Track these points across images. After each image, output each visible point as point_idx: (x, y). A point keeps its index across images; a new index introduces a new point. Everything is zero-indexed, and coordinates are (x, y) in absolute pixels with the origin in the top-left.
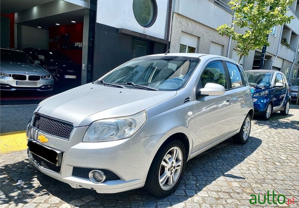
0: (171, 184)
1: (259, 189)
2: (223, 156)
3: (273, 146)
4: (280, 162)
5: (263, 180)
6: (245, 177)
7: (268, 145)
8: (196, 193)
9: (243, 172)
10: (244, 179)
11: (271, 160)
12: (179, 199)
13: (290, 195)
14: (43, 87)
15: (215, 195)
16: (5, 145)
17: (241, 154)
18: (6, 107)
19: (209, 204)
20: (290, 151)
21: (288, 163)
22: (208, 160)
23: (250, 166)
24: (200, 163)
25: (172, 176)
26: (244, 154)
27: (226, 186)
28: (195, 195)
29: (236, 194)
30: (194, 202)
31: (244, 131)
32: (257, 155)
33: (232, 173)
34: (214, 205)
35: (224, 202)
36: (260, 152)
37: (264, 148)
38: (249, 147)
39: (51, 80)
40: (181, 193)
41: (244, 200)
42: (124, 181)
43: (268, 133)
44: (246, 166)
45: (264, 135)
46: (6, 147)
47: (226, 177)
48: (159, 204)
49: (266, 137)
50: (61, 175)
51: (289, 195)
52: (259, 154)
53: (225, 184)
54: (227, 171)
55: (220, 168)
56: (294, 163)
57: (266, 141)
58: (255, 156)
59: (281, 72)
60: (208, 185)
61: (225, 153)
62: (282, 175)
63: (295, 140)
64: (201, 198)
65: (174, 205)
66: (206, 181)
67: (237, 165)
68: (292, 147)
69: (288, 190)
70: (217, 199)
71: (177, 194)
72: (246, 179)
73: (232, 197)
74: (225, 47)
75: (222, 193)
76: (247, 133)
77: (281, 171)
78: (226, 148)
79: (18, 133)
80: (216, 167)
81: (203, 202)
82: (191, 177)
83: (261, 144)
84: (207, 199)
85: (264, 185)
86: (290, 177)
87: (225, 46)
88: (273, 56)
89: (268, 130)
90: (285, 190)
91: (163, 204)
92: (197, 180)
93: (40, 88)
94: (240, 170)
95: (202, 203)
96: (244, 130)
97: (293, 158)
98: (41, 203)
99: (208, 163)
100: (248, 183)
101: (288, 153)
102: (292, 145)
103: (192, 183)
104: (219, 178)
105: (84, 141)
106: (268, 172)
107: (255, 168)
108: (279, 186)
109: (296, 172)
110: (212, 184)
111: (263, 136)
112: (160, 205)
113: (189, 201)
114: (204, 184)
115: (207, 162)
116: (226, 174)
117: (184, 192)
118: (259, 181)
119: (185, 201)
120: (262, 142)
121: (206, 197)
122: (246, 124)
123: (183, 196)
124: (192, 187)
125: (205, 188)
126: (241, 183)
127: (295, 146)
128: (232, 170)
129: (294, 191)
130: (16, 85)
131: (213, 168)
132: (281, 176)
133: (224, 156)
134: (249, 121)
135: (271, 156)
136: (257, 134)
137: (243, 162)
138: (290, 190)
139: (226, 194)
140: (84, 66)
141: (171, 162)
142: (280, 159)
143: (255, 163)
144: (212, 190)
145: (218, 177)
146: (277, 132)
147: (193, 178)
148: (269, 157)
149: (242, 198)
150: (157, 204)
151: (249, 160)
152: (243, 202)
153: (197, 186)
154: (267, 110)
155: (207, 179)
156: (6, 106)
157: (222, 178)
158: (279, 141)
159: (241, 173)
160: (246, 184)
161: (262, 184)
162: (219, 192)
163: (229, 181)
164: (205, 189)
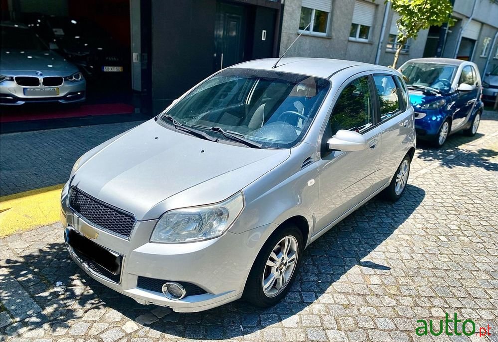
0: (280, 286)
1: (409, 287)
2: (360, 225)
3: (442, 203)
4: (446, 236)
5: (416, 270)
6: (391, 265)
7: (434, 201)
8: (317, 298)
9: (388, 257)
10: (389, 269)
11: (434, 233)
12: (291, 309)
13: (453, 297)
14: (68, 96)
15: (343, 299)
16: (26, 216)
17: (390, 221)
18: (12, 136)
19: (334, 317)
20: (466, 212)
21: (459, 236)
22: (338, 235)
23: (401, 245)
24: (325, 242)
25: (282, 276)
26: (394, 220)
27: (362, 282)
28: (315, 301)
29: (374, 298)
30: (313, 314)
31: (397, 183)
32: (414, 223)
33: (372, 258)
34: (341, 318)
35: (356, 312)
36: (419, 215)
37: (426, 207)
38: (403, 206)
39: (81, 82)
40: (295, 299)
41: (385, 306)
42: (213, 295)
43: (436, 177)
44: (395, 245)
45: (431, 181)
46: (27, 220)
47: (362, 267)
48: (263, 318)
49: (433, 184)
50: (121, 286)
51: (451, 297)
52: (417, 220)
53: (360, 279)
54: (364, 256)
55: (354, 250)
56: (467, 237)
57: (432, 193)
58: (410, 224)
59: (472, 62)
60: (334, 281)
61: (365, 219)
62: (446, 260)
63: (478, 190)
64: (323, 305)
65: (284, 319)
66: (333, 274)
67: (381, 242)
68: (470, 205)
69: (451, 288)
70: (347, 307)
71: (289, 301)
72: (392, 270)
73: (368, 303)
74: (380, 9)
75: (354, 296)
76: (402, 185)
77: (446, 252)
78: (367, 210)
79: (41, 192)
80: (349, 248)
81: (326, 313)
82: (310, 267)
83: (423, 199)
84: (331, 308)
85: (417, 279)
86: (458, 263)
87: (380, 6)
88: (464, 19)
89: (438, 169)
90: (447, 287)
91: (269, 318)
92: (319, 274)
93: (64, 98)
94: (384, 252)
95: (324, 315)
96: (397, 181)
97: (468, 227)
98: (95, 321)
99: (337, 242)
100: (395, 277)
101: (461, 217)
102: (471, 200)
103: (312, 279)
104: (352, 269)
105: (151, 240)
106: (426, 255)
107: (407, 248)
108: (438, 281)
109: (469, 254)
110: (340, 280)
111: (429, 182)
112: (265, 319)
113: (306, 312)
114: (329, 280)
115: (336, 238)
116: (362, 260)
117: (299, 297)
118: (411, 273)
119: (300, 312)
120: (426, 196)
121: (331, 304)
122: (402, 171)
123: (297, 302)
124: (311, 286)
125: (330, 287)
126: (383, 277)
127: (475, 201)
128: (372, 253)
129: (459, 288)
130: (24, 94)
131: (344, 249)
132: (445, 262)
133: (363, 226)
134: (407, 164)
135: (434, 224)
136: (419, 180)
137: (390, 237)
138: (454, 287)
139: (360, 298)
140: (135, 56)
141: (281, 258)
142: (447, 230)
143: (409, 238)
144: (339, 290)
145: (351, 267)
146: (451, 173)
147: (313, 269)
148: (432, 225)
149: (382, 303)
150: (260, 319)
151: (400, 233)
152: (383, 310)
153: (318, 284)
154: (440, 131)
155: (333, 272)
156: (13, 134)
157: (356, 269)
158: (452, 193)
159: (386, 258)
160: (392, 279)
161: (414, 278)
162: (350, 294)
163: (366, 273)
164: (329, 289)
